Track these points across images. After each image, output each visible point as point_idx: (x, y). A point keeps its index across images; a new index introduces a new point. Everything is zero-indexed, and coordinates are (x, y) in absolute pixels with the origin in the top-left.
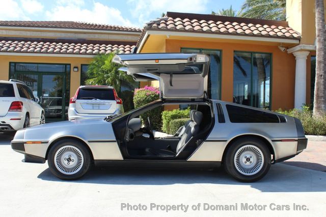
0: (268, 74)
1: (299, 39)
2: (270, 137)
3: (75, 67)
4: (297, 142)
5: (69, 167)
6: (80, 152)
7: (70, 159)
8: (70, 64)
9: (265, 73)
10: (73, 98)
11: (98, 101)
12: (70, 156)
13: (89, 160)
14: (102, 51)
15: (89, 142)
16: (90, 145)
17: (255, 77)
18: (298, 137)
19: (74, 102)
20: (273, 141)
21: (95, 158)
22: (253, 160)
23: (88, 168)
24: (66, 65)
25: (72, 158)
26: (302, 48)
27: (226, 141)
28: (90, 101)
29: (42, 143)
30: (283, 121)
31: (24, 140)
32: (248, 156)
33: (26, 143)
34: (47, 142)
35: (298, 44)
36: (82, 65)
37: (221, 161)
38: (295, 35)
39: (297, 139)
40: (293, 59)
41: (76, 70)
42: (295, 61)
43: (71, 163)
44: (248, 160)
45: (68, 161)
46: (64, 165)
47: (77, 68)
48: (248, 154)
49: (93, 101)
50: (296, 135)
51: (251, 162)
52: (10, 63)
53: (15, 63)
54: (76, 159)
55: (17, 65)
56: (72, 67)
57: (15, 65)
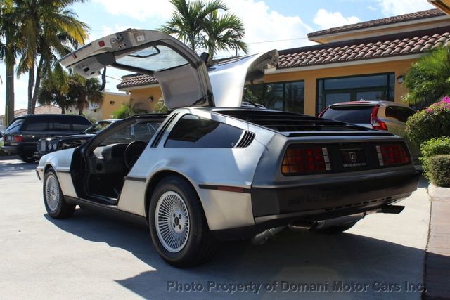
3: (400, 77)
5: (53, 202)
6: (57, 183)
8: (394, 73)
12: (54, 188)
15: (58, 171)
16: (58, 175)
20: (203, 187)
21: (64, 193)
24: (388, 74)
27: (144, 180)
29: (42, 171)
37: (145, 215)
41: (401, 80)
44: (177, 221)
46: (51, 198)
47: (402, 76)
48: (178, 210)
51: (180, 227)
52: (318, 80)
53: (323, 80)
54: (56, 192)
55: (326, 81)
56: (396, 77)
57: (324, 82)
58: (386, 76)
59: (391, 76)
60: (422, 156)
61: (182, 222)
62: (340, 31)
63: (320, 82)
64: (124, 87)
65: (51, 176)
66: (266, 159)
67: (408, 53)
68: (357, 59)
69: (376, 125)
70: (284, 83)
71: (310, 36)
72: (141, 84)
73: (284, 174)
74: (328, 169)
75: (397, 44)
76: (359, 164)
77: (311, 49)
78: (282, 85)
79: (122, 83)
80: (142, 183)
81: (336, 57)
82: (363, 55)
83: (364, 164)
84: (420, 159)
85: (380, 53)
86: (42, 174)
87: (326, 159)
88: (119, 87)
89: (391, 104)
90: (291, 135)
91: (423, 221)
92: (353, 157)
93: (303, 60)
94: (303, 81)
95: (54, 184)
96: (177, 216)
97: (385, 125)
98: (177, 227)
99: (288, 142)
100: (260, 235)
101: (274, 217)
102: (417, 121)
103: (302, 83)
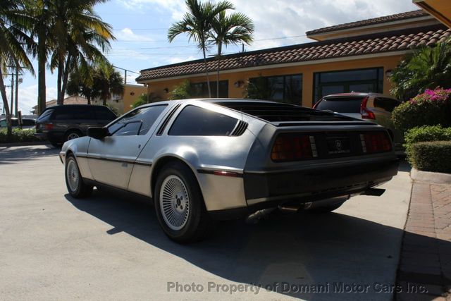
3: (388, 71)
5: (73, 183)
6: (76, 167)
8: (382, 68)
12: (74, 171)
15: (78, 156)
16: (77, 159)
20: (200, 171)
21: (82, 175)
23: (80, 186)
24: (378, 69)
27: (150, 165)
34: (65, 155)
37: (151, 196)
39: (240, 170)
41: (389, 74)
43: (74, 179)
44: (179, 202)
46: (71, 180)
47: (390, 71)
48: (179, 192)
51: (182, 208)
52: (314, 74)
53: (320, 73)
54: (76, 174)
55: (322, 75)
56: (385, 71)
57: (320, 76)
58: (376, 70)
59: (380, 70)
60: (405, 142)
61: (183, 203)
62: (335, 30)
63: (317, 76)
64: (142, 80)
65: (71, 161)
66: (257, 147)
67: (396, 49)
68: (350, 55)
69: (365, 114)
70: (284, 76)
71: (309, 34)
72: (157, 78)
73: (273, 160)
74: (314, 156)
75: (386, 41)
76: (344, 151)
77: (309, 45)
78: (282, 78)
79: (140, 77)
80: (148, 167)
81: (331, 53)
82: (355, 51)
83: (348, 151)
84: (404, 145)
85: (371, 50)
86: (64, 159)
87: (313, 146)
88: (138, 80)
89: (380, 95)
90: (280, 125)
91: (404, 201)
92: (339, 145)
93: (301, 56)
94: (302, 74)
95: (74, 168)
96: (179, 197)
97: (373, 115)
98: (179, 207)
99: (277, 131)
100: (252, 215)
101: (263, 200)
102: (402, 111)
103: (300, 77)
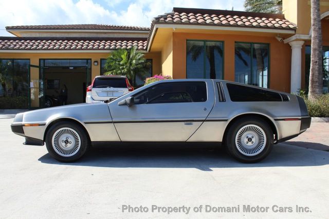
0: (266, 64)
1: (294, 29)
2: (272, 116)
3: (95, 62)
4: (300, 121)
5: (67, 149)
6: (77, 133)
7: (68, 141)
8: (91, 59)
9: (263, 63)
10: (90, 86)
11: (112, 89)
12: (67, 138)
13: (86, 142)
14: (118, 47)
15: (86, 123)
16: (86, 126)
17: (255, 68)
18: (302, 116)
19: (91, 90)
20: (276, 120)
21: (92, 139)
22: (255, 140)
23: (85, 150)
24: (87, 59)
25: (69, 140)
26: (298, 38)
27: (226, 120)
28: (104, 89)
29: (40, 125)
30: (286, 99)
31: (23, 123)
32: (250, 136)
33: (24, 125)
34: (44, 125)
35: (294, 35)
36: (101, 59)
37: (221, 141)
38: (291, 26)
39: (300, 118)
40: (289, 49)
41: (96, 63)
42: (291, 50)
43: (69, 145)
44: (250, 140)
45: (65, 142)
46: (61, 147)
47: (97, 62)
48: (250, 134)
49: (108, 89)
50: (300, 114)
51: (253, 143)
52: (40, 60)
53: (44, 60)
55: (46, 61)
56: (93, 61)
57: (44, 61)
59: (89, 61)
63: (42, 61)
65: (64, 129)
67: (104, 49)
71: (8, 28)
94: (29, 59)
98: (250, 143)
103: (28, 61)
